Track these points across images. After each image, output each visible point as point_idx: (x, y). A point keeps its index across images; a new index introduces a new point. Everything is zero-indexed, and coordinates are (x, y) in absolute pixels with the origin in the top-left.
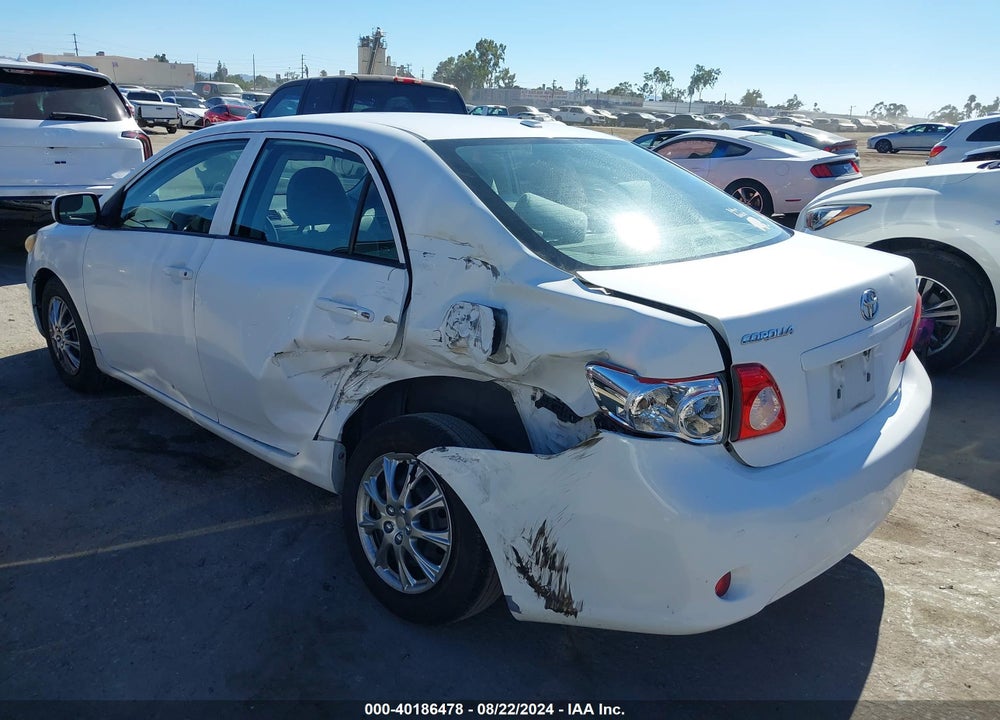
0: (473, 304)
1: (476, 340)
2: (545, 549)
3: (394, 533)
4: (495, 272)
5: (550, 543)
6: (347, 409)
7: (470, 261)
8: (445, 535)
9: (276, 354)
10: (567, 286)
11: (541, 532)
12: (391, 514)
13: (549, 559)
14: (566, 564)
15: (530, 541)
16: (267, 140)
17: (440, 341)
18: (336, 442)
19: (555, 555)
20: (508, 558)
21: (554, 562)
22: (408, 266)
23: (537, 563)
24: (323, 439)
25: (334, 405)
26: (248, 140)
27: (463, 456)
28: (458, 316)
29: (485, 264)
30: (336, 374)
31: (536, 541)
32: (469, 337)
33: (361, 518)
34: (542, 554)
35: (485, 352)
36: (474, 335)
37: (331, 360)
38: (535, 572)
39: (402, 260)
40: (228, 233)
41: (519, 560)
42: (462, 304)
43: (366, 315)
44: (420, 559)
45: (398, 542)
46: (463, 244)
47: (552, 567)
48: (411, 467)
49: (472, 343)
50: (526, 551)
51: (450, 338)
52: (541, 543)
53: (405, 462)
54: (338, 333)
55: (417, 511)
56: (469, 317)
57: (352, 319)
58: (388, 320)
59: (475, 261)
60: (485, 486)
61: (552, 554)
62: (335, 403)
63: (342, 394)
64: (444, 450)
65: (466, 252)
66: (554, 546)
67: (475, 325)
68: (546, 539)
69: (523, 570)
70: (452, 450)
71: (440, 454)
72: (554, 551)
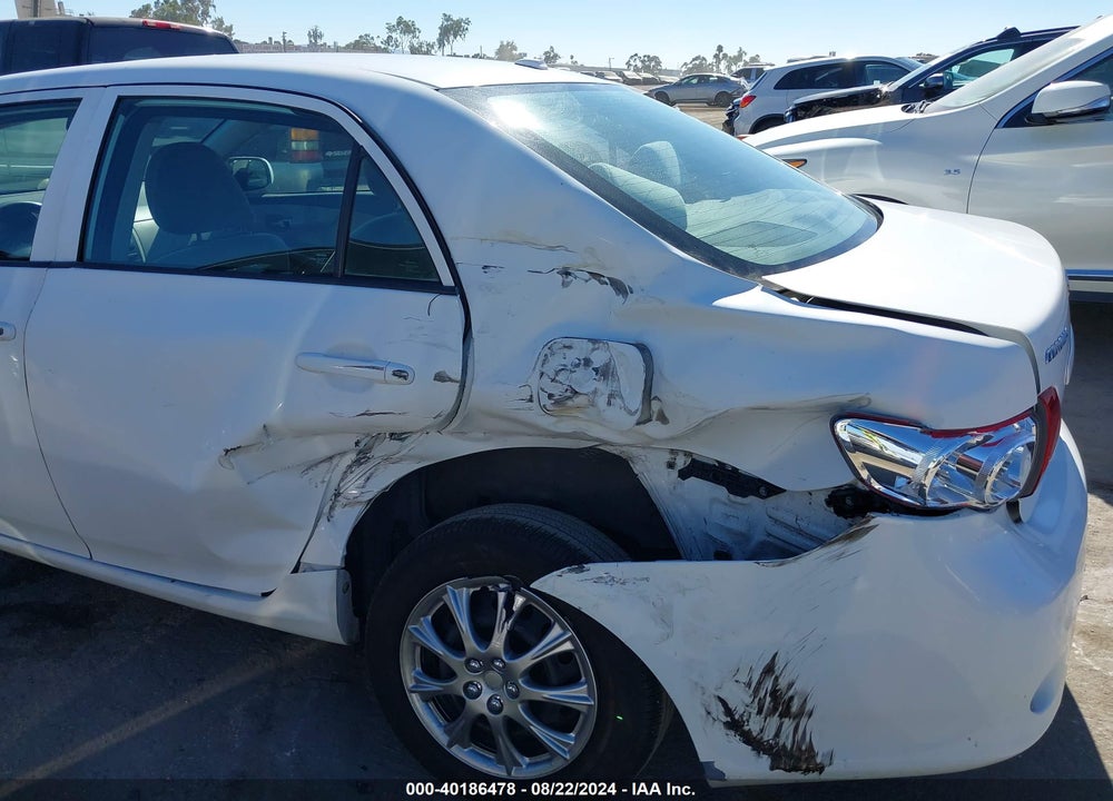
0: (594, 341)
1: (611, 396)
2: (774, 693)
3: (485, 697)
4: (620, 288)
5: (783, 684)
6: (348, 518)
7: (568, 274)
8: (581, 691)
9: (227, 451)
10: (754, 299)
11: (769, 670)
12: (474, 670)
13: (781, 704)
14: (809, 707)
15: (749, 685)
16: (120, 99)
17: (531, 400)
18: (338, 569)
19: (792, 698)
20: (709, 713)
21: (788, 707)
22: (458, 289)
23: (760, 712)
24: (313, 569)
25: (326, 514)
26: (78, 101)
27: (618, 576)
28: (564, 362)
29: (594, 275)
30: (325, 466)
31: (760, 683)
32: (595, 392)
33: (409, 682)
34: (768, 699)
35: (631, 413)
36: (604, 388)
37: (322, 447)
38: (754, 726)
39: (447, 280)
40: (73, 257)
41: (728, 711)
42: (567, 342)
43: (400, 374)
44: (537, 730)
45: (497, 711)
46: (552, 248)
47: (786, 713)
48: (502, 597)
49: (602, 401)
50: (740, 699)
51: (550, 396)
52: (769, 684)
53: (484, 589)
54: (349, 408)
55: (526, 661)
56: (587, 362)
57: (370, 383)
58: (440, 377)
59: (578, 274)
60: (664, 617)
61: (786, 697)
62: (326, 509)
63: (337, 495)
64: (581, 570)
65: (561, 260)
66: (791, 685)
67: (605, 372)
68: (777, 679)
69: (735, 725)
70: (597, 569)
71: (574, 576)
72: (791, 693)
